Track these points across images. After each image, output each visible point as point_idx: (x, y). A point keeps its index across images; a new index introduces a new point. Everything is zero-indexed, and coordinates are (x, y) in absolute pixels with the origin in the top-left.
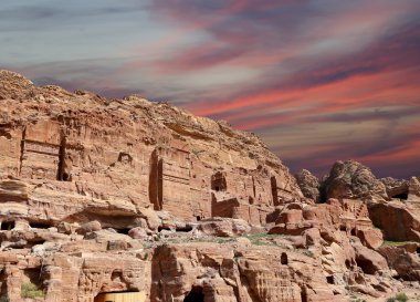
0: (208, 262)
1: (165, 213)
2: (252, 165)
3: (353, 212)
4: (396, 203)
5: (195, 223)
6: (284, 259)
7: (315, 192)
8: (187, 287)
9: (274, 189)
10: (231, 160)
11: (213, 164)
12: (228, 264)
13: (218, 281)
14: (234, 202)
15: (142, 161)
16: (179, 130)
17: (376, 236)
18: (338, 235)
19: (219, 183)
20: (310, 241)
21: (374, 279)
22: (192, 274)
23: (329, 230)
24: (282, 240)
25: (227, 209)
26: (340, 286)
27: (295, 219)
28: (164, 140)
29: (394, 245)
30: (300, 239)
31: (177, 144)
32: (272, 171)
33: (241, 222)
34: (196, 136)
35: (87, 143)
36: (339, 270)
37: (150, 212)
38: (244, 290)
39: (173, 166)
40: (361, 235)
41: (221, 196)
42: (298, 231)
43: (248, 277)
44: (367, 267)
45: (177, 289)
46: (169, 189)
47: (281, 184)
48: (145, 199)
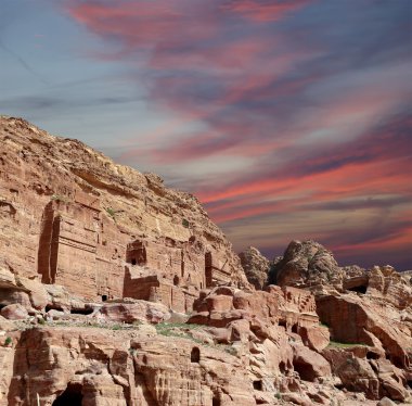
0: (93, 353)
1: (57, 288)
3: (298, 304)
4: (352, 297)
6: (196, 355)
7: (263, 276)
8: (61, 385)
9: (209, 268)
10: (160, 224)
11: (134, 229)
12: (120, 357)
15: (30, 215)
16: (90, 179)
17: (321, 335)
18: (275, 331)
19: (136, 254)
20: (236, 336)
21: (312, 388)
23: (263, 323)
24: (201, 332)
25: (142, 289)
26: (269, 394)
27: (223, 307)
28: (65, 190)
29: (342, 348)
30: (224, 333)
31: (82, 197)
32: (208, 245)
33: (159, 307)
34: (114, 190)
36: (270, 373)
38: (138, 392)
39: (73, 226)
40: (303, 333)
41: (137, 272)
42: (224, 322)
43: (145, 376)
44: (305, 371)
46: (66, 256)
47: (218, 262)
48: (33, 267)
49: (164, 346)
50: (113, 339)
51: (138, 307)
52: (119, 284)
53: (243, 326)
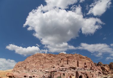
0: (82, 73)
1: (79, 67)
2: (89, 62)
3: (99, 67)
4: (104, 67)
5: (82, 68)
6: (91, 73)
7: (96, 65)
8: (79, 76)
9: (92, 65)
10: (87, 61)
11: (85, 62)
12: (84, 73)
13: (83, 75)
14: (87, 66)
15: (76, 62)
16: (81, 58)
17: (101, 70)
18: (97, 70)
19: (85, 64)
20: (94, 71)
21: (100, 74)
22: (80, 74)
23: (96, 69)
24: (91, 70)
25: (86, 67)
26: (97, 75)
27: (93, 68)
28: (79, 59)
29: (103, 71)
30: (93, 70)
31: (80, 59)
32: (91, 63)
33: (87, 68)
34: (83, 58)
35: (70, 60)
36: (97, 73)
37: (77, 67)
38: (86, 76)
39: (80, 62)
40: (100, 70)
41: (85, 65)
42: (93, 69)
43: (86, 75)
44: (100, 73)
45: (78, 76)
46: (79, 65)
47: (92, 64)
48: (77, 66)
49: (88, 72)
50: (83, 72)
51: (86, 69)
52: (84, 67)
53: (95, 70)
